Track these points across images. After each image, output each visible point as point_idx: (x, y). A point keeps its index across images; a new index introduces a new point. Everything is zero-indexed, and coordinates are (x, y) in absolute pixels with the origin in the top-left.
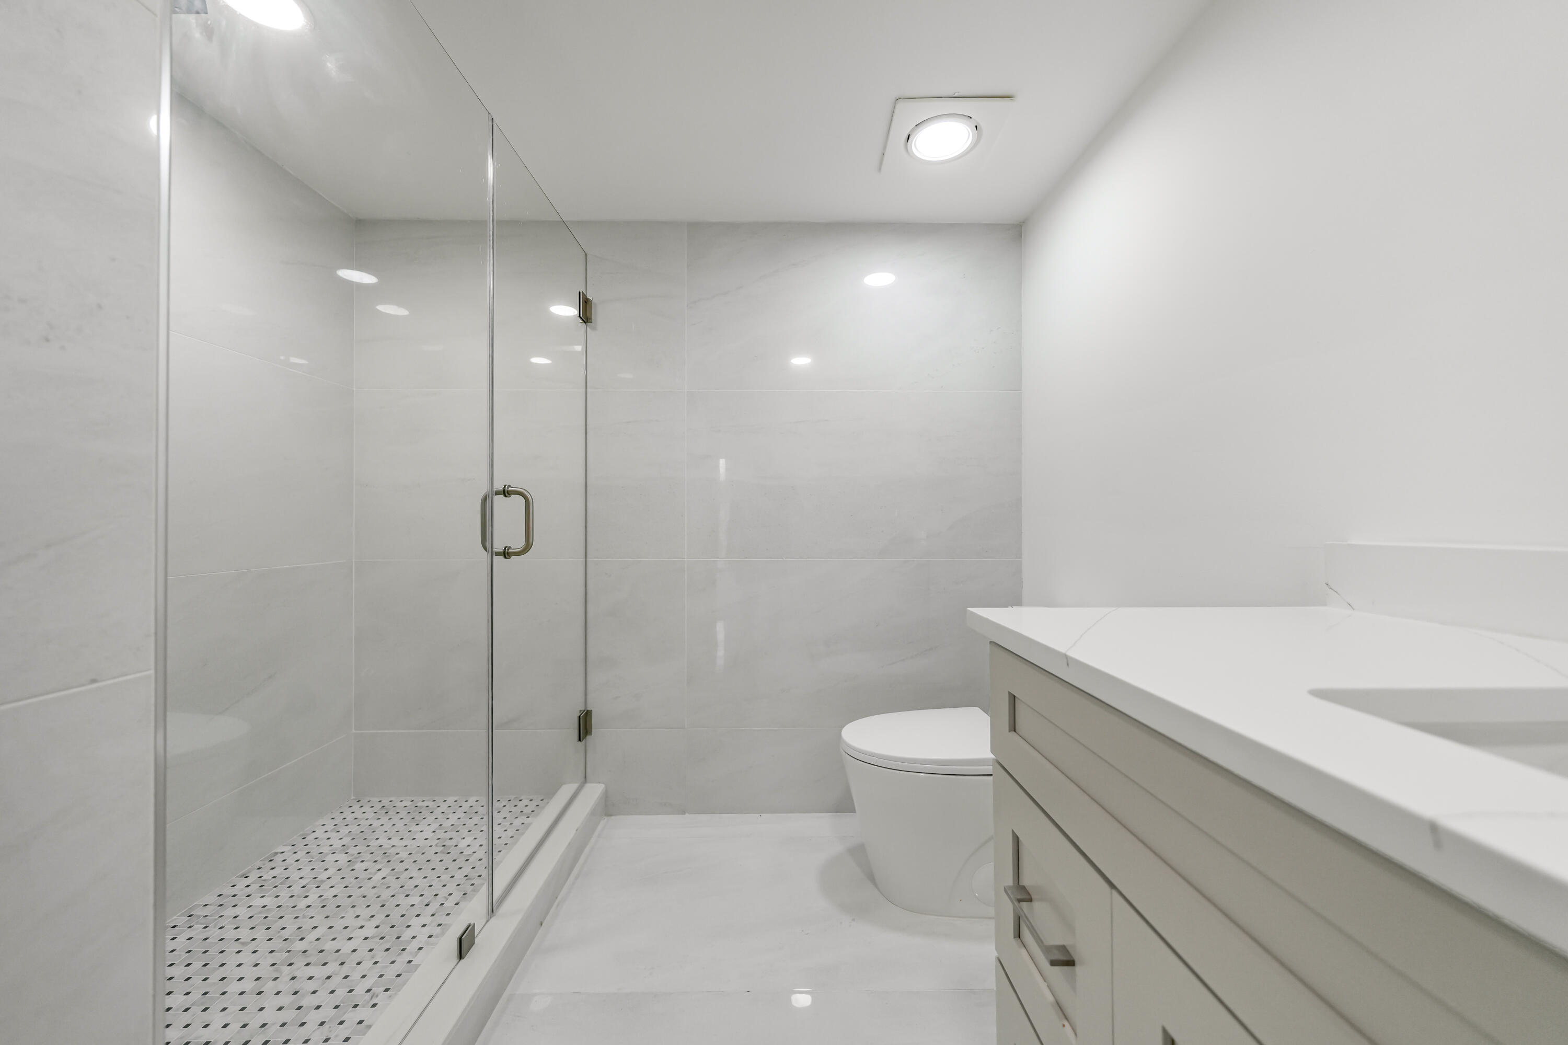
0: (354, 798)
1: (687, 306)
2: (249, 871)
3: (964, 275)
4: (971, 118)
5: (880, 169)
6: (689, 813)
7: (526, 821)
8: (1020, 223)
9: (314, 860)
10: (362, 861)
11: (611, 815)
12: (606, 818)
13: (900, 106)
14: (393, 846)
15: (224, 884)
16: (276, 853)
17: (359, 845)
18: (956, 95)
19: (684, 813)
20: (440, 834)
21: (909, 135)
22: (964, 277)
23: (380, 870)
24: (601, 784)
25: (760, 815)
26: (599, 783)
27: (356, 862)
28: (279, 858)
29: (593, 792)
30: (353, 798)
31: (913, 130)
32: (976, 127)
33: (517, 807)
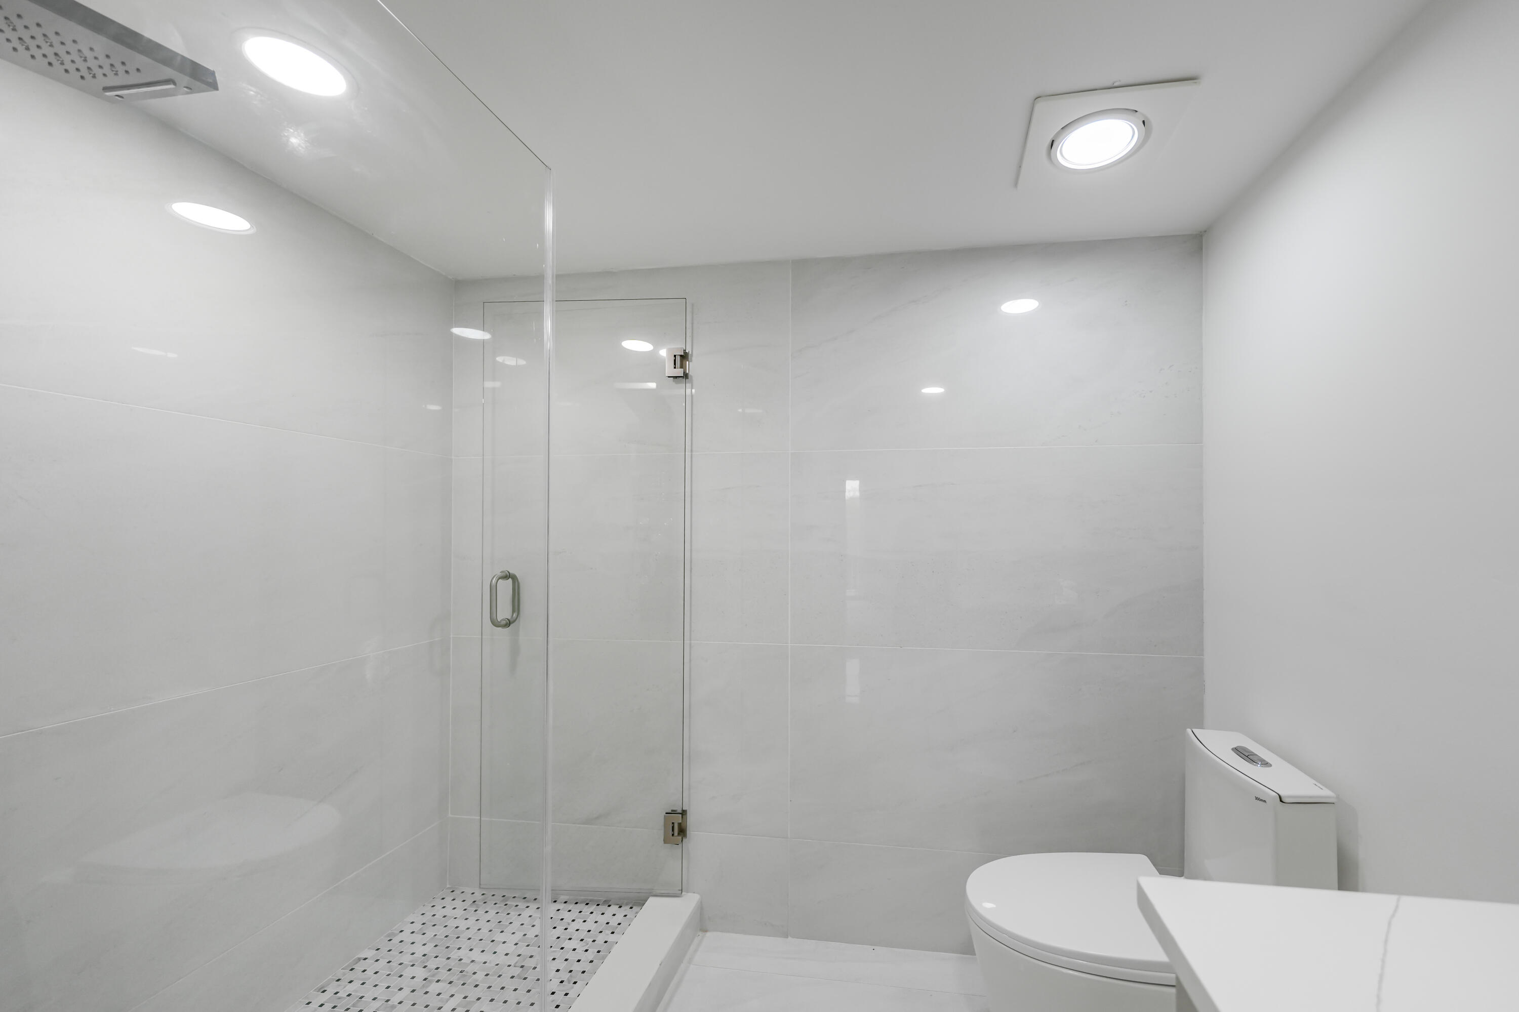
0: (450, 886)
1: (791, 356)
2: (328, 984)
3: (1126, 302)
4: (1136, 111)
5: (1016, 184)
6: (793, 937)
7: (611, 938)
8: (1201, 232)
9: (392, 973)
10: (438, 981)
11: (706, 931)
12: (700, 933)
13: (1040, 106)
14: (473, 961)
15: (300, 1000)
16: (359, 959)
17: (440, 956)
18: (1116, 84)
19: (786, 936)
20: (522, 949)
21: (1053, 141)
22: (1126, 305)
23: (452, 996)
24: (695, 894)
25: (874, 947)
26: (694, 893)
27: (431, 982)
28: (359, 967)
29: (687, 904)
30: (448, 886)
31: (1058, 134)
32: (1144, 122)
33: (604, 915)
